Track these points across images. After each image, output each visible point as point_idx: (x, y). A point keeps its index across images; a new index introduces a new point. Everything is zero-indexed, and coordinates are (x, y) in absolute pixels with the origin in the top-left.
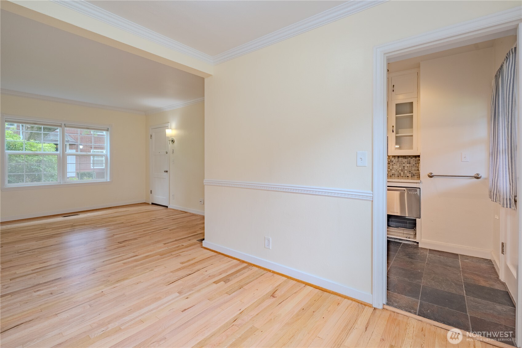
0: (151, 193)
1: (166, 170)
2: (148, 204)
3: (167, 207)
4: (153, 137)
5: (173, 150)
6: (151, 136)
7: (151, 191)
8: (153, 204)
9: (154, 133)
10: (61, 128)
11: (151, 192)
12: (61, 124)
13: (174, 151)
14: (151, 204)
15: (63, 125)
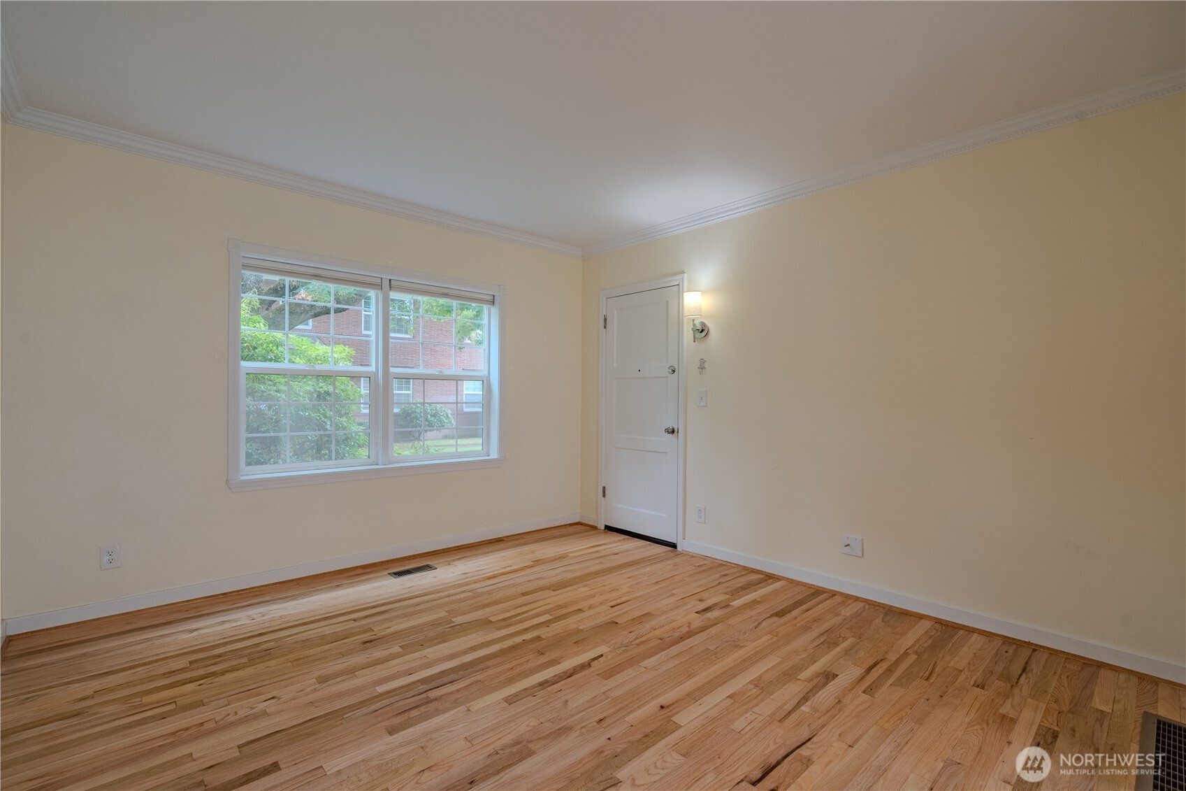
0: (604, 496)
1: (670, 425)
2: (595, 528)
3: (674, 546)
4: (613, 322)
5: (702, 362)
6: (605, 319)
7: (604, 488)
8: (609, 528)
9: (615, 311)
10: (379, 292)
11: (604, 491)
12: (379, 280)
13: (706, 365)
14: (603, 528)
15: (385, 284)
